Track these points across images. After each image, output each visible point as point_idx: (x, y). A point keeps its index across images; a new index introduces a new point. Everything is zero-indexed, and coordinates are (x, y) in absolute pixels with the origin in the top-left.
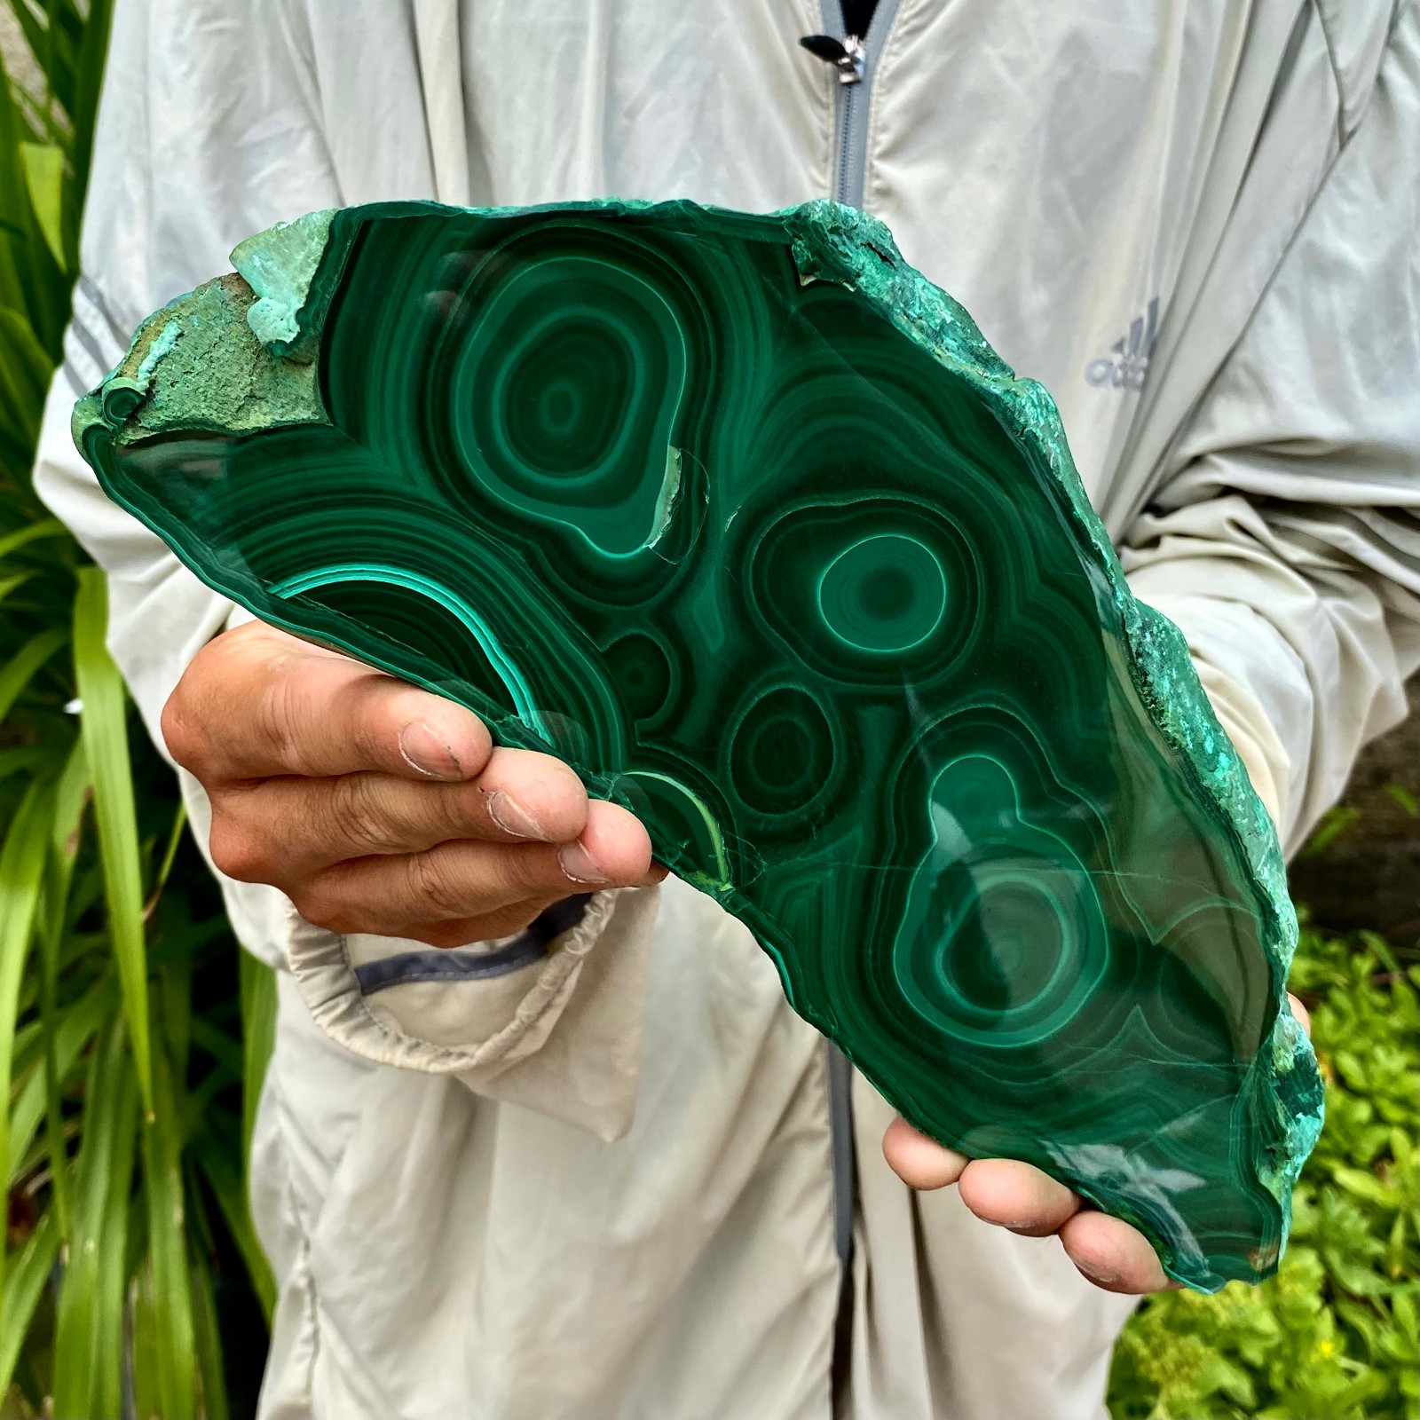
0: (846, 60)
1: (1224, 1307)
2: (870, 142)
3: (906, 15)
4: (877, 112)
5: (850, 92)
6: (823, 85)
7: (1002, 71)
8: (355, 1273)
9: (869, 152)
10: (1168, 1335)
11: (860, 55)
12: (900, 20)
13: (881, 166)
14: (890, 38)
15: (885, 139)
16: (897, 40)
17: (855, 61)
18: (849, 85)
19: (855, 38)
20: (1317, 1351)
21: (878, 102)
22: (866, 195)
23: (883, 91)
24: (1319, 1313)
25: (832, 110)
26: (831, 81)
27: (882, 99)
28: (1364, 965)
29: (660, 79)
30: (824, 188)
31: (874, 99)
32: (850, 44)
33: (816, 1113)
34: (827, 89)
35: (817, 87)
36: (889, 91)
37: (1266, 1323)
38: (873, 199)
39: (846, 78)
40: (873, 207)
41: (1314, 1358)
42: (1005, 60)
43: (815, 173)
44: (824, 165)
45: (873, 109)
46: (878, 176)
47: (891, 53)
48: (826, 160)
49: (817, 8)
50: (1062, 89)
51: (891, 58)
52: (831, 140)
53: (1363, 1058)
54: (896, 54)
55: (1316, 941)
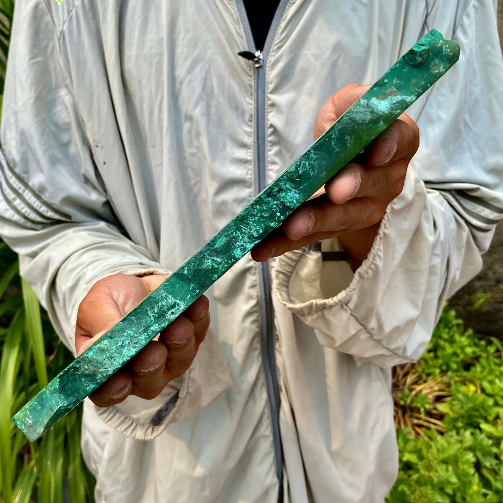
0: (256, 59)
1: (436, 476)
2: (266, 88)
3: (277, 42)
4: (268, 77)
5: (258, 70)
6: (249, 69)
7: (312, 59)
8: (112, 486)
9: (266, 91)
10: (417, 487)
11: (261, 57)
12: (275, 44)
13: (271, 96)
14: (271, 50)
15: (271, 86)
16: (274, 51)
17: (259, 59)
18: (258, 68)
19: (259, 51)
20: (472, 488)
21: (268, 74)
22: (266, 106)
23: (270, 69)
24: (473, 475)
25: (253, 77)
26: (252, 67)
27: (270, 72)
28: (492, 349)
29: (190, 70)
30: (251, 104)
31: (267, 72)
32: (257, 54)
33: (266, 429)
34: (251, 70)
35: (247, 69)
36: (272, 69)
37: (454, 479)
38: (268, 108)
39: (257, 65)
40: (269, 110)
41: (471, 491)
42: (313, 55)
43: (248, 99)
44: (251, 97)
45: (267, 76)
46: (270, 100)
47: (271, 56)
48: (252, 95)
49: (245, 41)
50: (334, 64)
51: (272, 58)
52: (253, 88)
53: (491, 382)
54: (274, 56)
55: (476, 340)
